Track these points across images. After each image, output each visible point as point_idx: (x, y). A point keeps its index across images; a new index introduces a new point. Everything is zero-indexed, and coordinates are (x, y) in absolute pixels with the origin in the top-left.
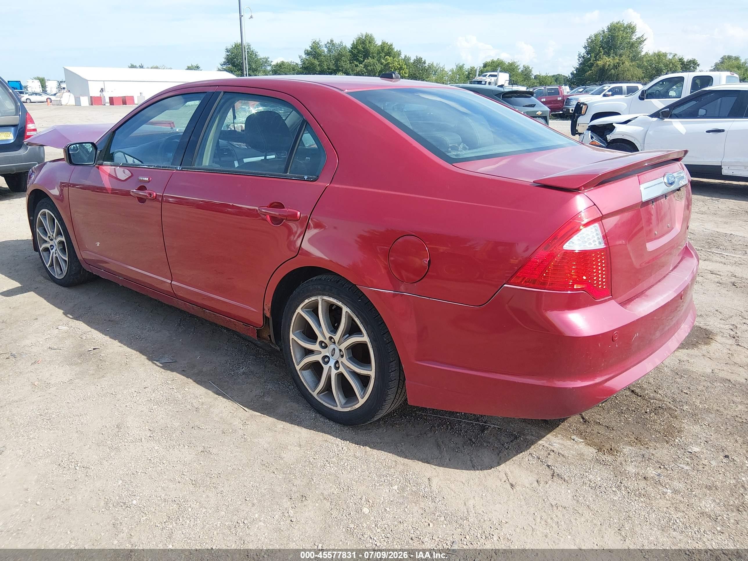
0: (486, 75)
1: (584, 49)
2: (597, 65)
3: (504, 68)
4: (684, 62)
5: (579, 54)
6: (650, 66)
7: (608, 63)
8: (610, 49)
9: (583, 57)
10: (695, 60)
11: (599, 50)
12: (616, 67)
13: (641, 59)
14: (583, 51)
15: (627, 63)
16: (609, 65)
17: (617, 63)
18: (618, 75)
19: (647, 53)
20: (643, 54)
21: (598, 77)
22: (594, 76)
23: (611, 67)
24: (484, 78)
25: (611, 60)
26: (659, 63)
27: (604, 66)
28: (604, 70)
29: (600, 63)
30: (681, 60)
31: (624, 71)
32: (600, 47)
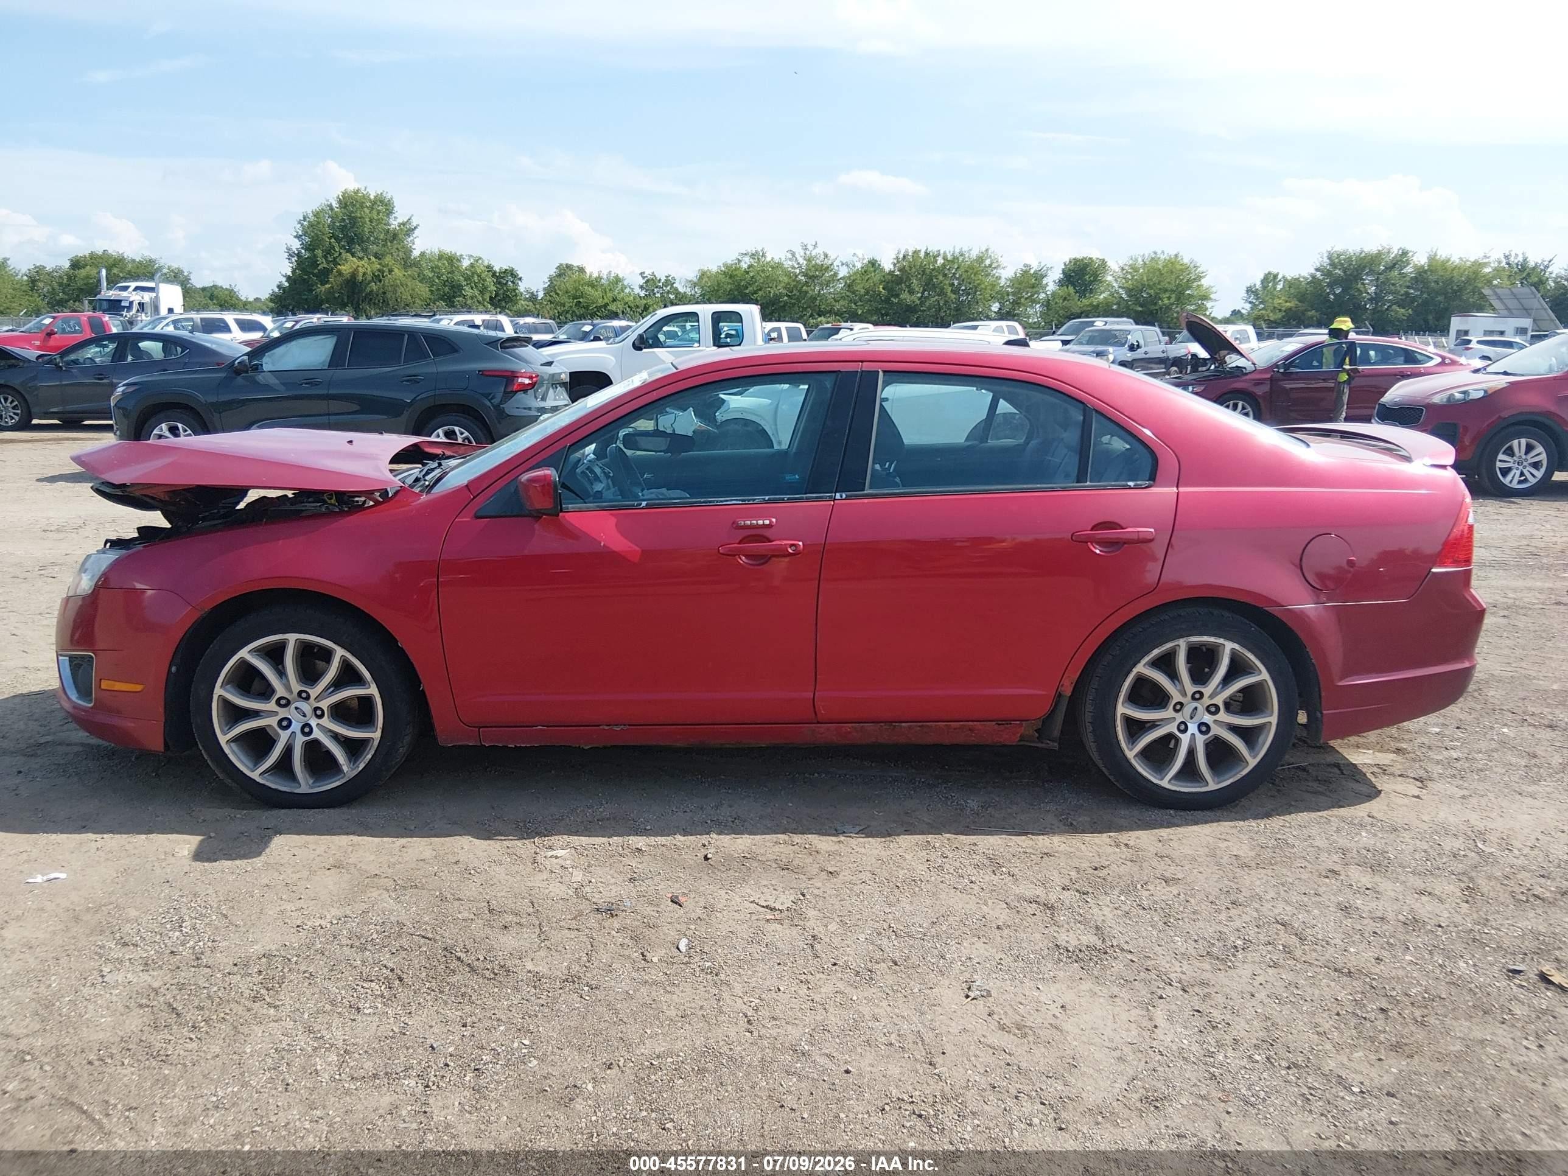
0: (128, 287)
1: (296, 240)
2: (340, 273)
3: (130, 271)
4: (495, 272)
5: (289, 249)
6: (439, 278)
7: (361, 270)
8: (351, 241)
9: (299, 255)
10: (513, 269)
11: (330, 243)
12: (378, 278)
13: (416, 264)
14: (296, 245)
15: (396, 270)
16: (364, 274)
17: (379, 270)
18: (384, 293)
19: (423, 254)
20: (416, 253)
21: (345, 297)
22: (337, 295)
23: (369, 278)
24: (125, 294)
25: (366, 265)
26: (452, 272)
27: (354, 275)
28: (354, 283)
29: (345, 269)
30: (489, 268)
31: (395, 287)
32: (330, 238)
